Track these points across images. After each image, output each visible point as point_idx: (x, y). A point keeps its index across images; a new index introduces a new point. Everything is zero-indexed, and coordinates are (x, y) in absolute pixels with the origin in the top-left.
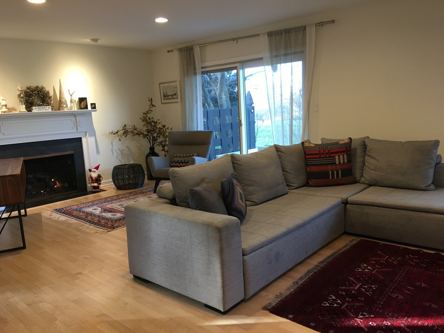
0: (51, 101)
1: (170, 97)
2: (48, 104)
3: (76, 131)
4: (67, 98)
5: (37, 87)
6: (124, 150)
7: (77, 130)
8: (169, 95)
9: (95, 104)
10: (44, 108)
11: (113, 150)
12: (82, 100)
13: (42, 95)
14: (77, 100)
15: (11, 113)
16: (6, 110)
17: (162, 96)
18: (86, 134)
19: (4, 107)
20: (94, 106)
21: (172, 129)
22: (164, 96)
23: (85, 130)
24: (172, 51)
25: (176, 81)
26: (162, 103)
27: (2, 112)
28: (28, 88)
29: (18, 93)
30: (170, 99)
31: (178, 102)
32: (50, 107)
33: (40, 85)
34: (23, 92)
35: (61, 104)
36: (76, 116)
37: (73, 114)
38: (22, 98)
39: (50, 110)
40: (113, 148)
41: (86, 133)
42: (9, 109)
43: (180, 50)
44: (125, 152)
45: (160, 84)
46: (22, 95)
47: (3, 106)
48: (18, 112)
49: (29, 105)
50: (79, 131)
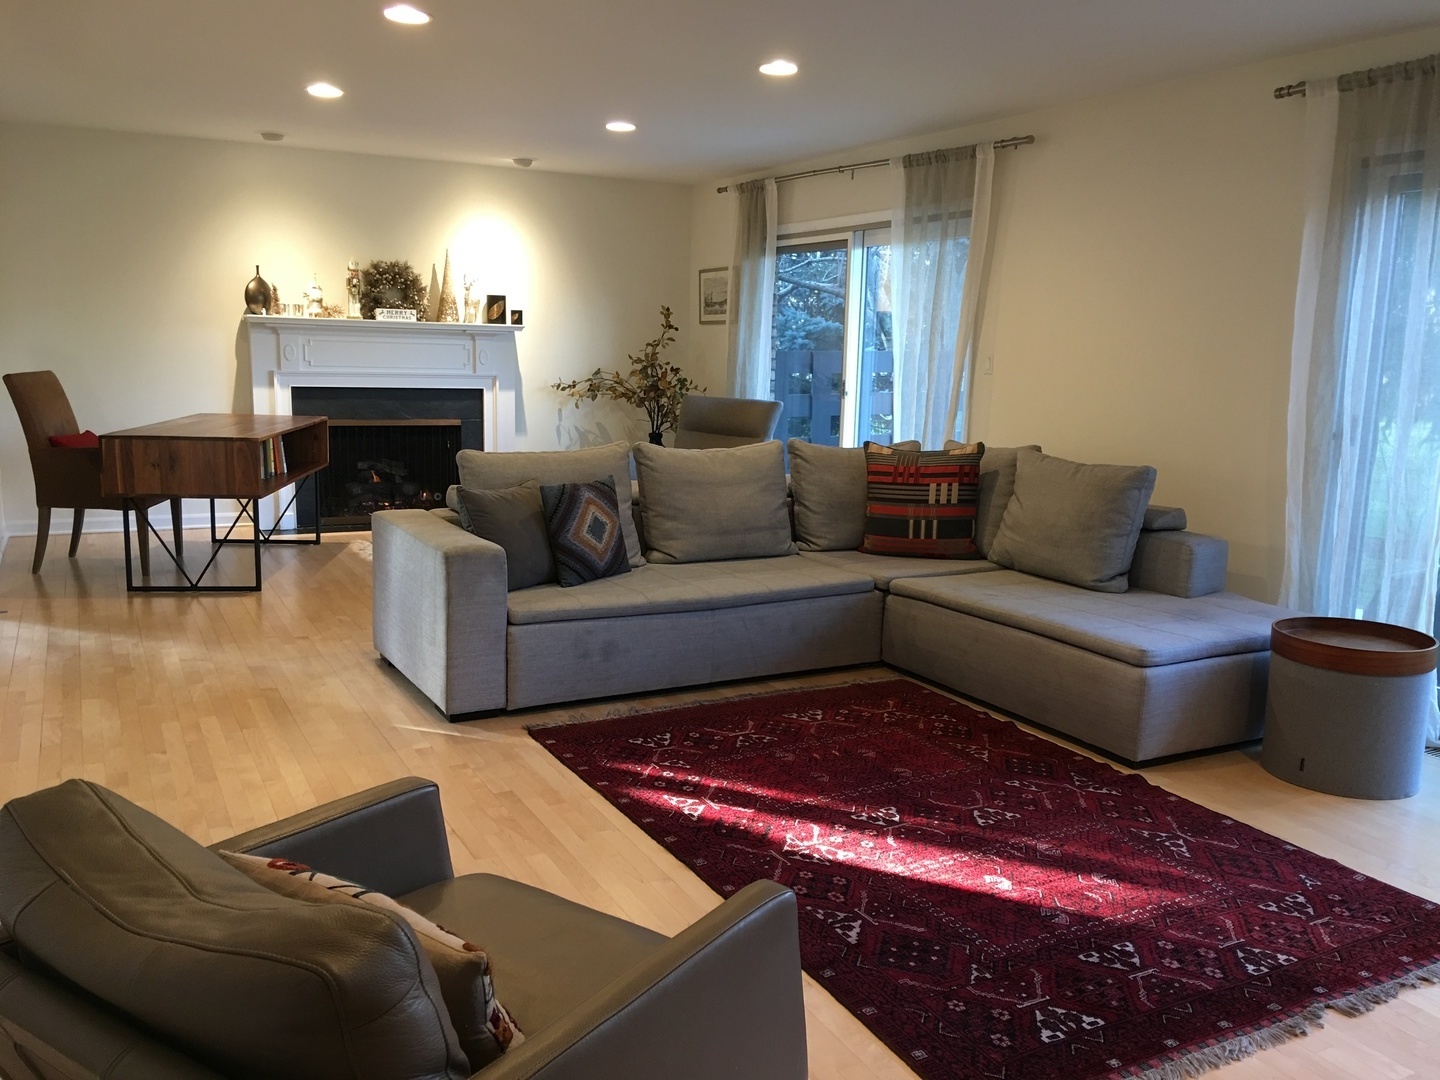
0: (421, 298)
1: (717, 307)
2: (414, 305)
3: (471, 373)
4: (456, 292)
5: (393, 265)
6: (590, 432)
7: (475, 371)
8: (715, 303)
9: (520, 313)
10: (401, 313)
11: (561, 428)
12: (495, 301)
13: (401, 283)
14: (484, 301)
15: (332, 318)
16: (320, 311)
17: (703, 305)
18: (494, 384)
19: (315, 304)
20: (518, 318)
21: (705, 390)
22: (707, 305)
23: (494, 373)
24: (725, 189)
25: (726, 269)
26: (701, 322)
27: (311, 314)
28: (376, 266)
29: (348, 275)
30: (716, 313)
31: (724, 322)
32: (414, 312)
33: (402, 261)
34: (360, 274)
35: (443, 304)
36: (477, 338)
37: (468, 333)
38: (354, 286)
39: (414, 319)
40: (562, 423)
41: (494, 379)
42: (326, 309)
43: (741, 188)
44: (591, 437)
45: (701, 272)
46: (355, 281)
47: (314, 301)
48: (345, 318)
49: (371, 303)
50: (477, 373)
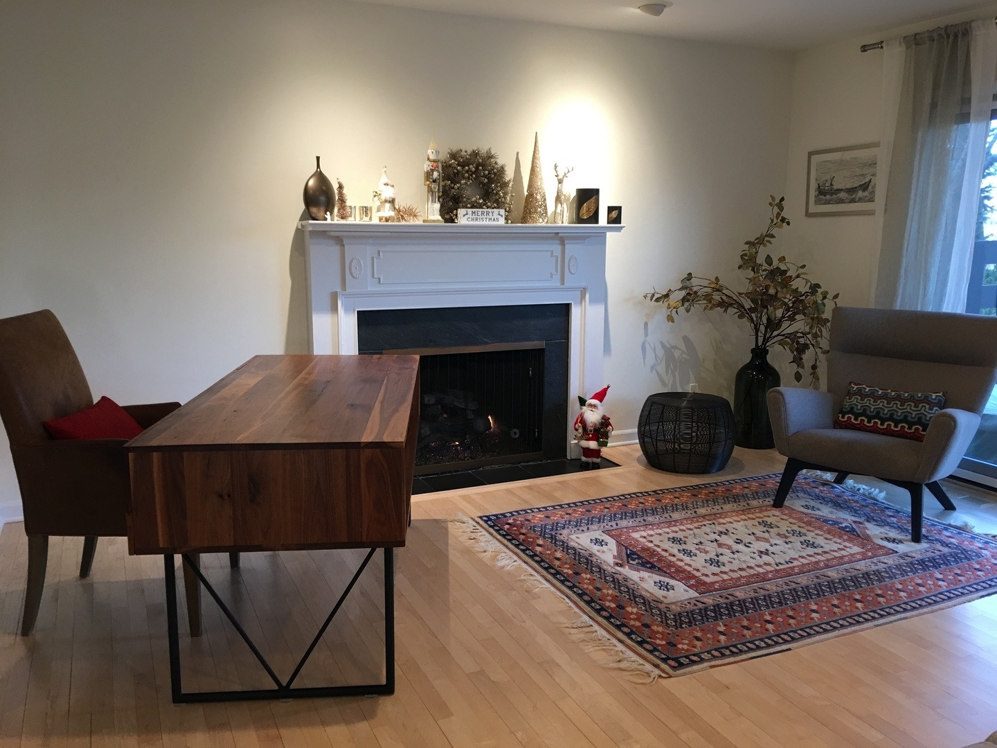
0: (505, 194)
2: (499, 204)
3: (558, 284)
4: (548, 188)
5: (475, 154)
6: (675, 348)
7: (563, 282)
8: (839, 190)
9: (619, 209)
10: (488, 214)
11: (647, 345)
12: (587, 196)
13: (485, 176)
15: (403, 223)
16: (392, 213)
17: (813, 193)
18: (583, 297)
19: (388, 205)
20: (615, 215)
22: (821, 192)
23: (583, 284)
24: (879, 45)
25: (876, 145)
26: (808, 214)
27: (381, 219)
28: (453, 156)
29: (427, 166)
32: (502, 212)
33: (483, 150)
34: (440, 165)
35: (530, 206)
36: (566, 242)
37: (559, 237)
38: (434, 181)
39: (502, 222)
40: (647, 339)
41: (583, 292)
42: (399, 211)
44: (677, 354)
45: (810, 154)
46: (436, 174)
47: (386, 201)
48: (421, 223)
49: (450, 204)
50: (567, 284)
